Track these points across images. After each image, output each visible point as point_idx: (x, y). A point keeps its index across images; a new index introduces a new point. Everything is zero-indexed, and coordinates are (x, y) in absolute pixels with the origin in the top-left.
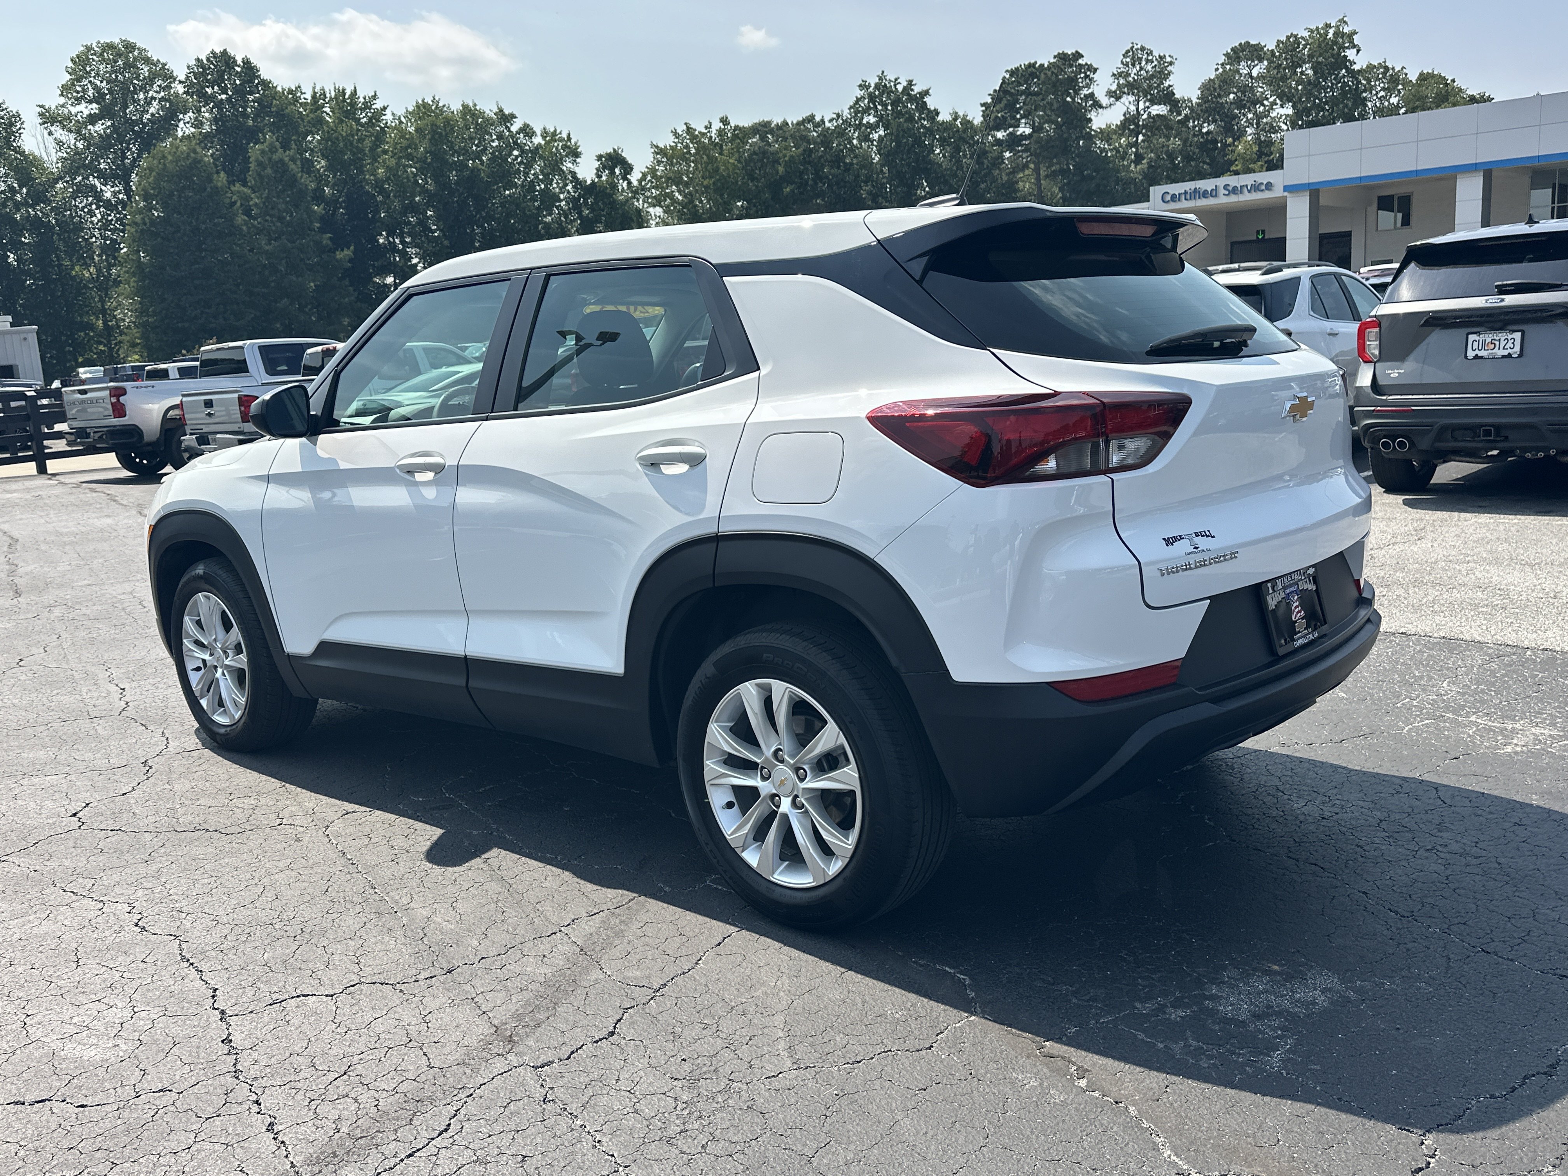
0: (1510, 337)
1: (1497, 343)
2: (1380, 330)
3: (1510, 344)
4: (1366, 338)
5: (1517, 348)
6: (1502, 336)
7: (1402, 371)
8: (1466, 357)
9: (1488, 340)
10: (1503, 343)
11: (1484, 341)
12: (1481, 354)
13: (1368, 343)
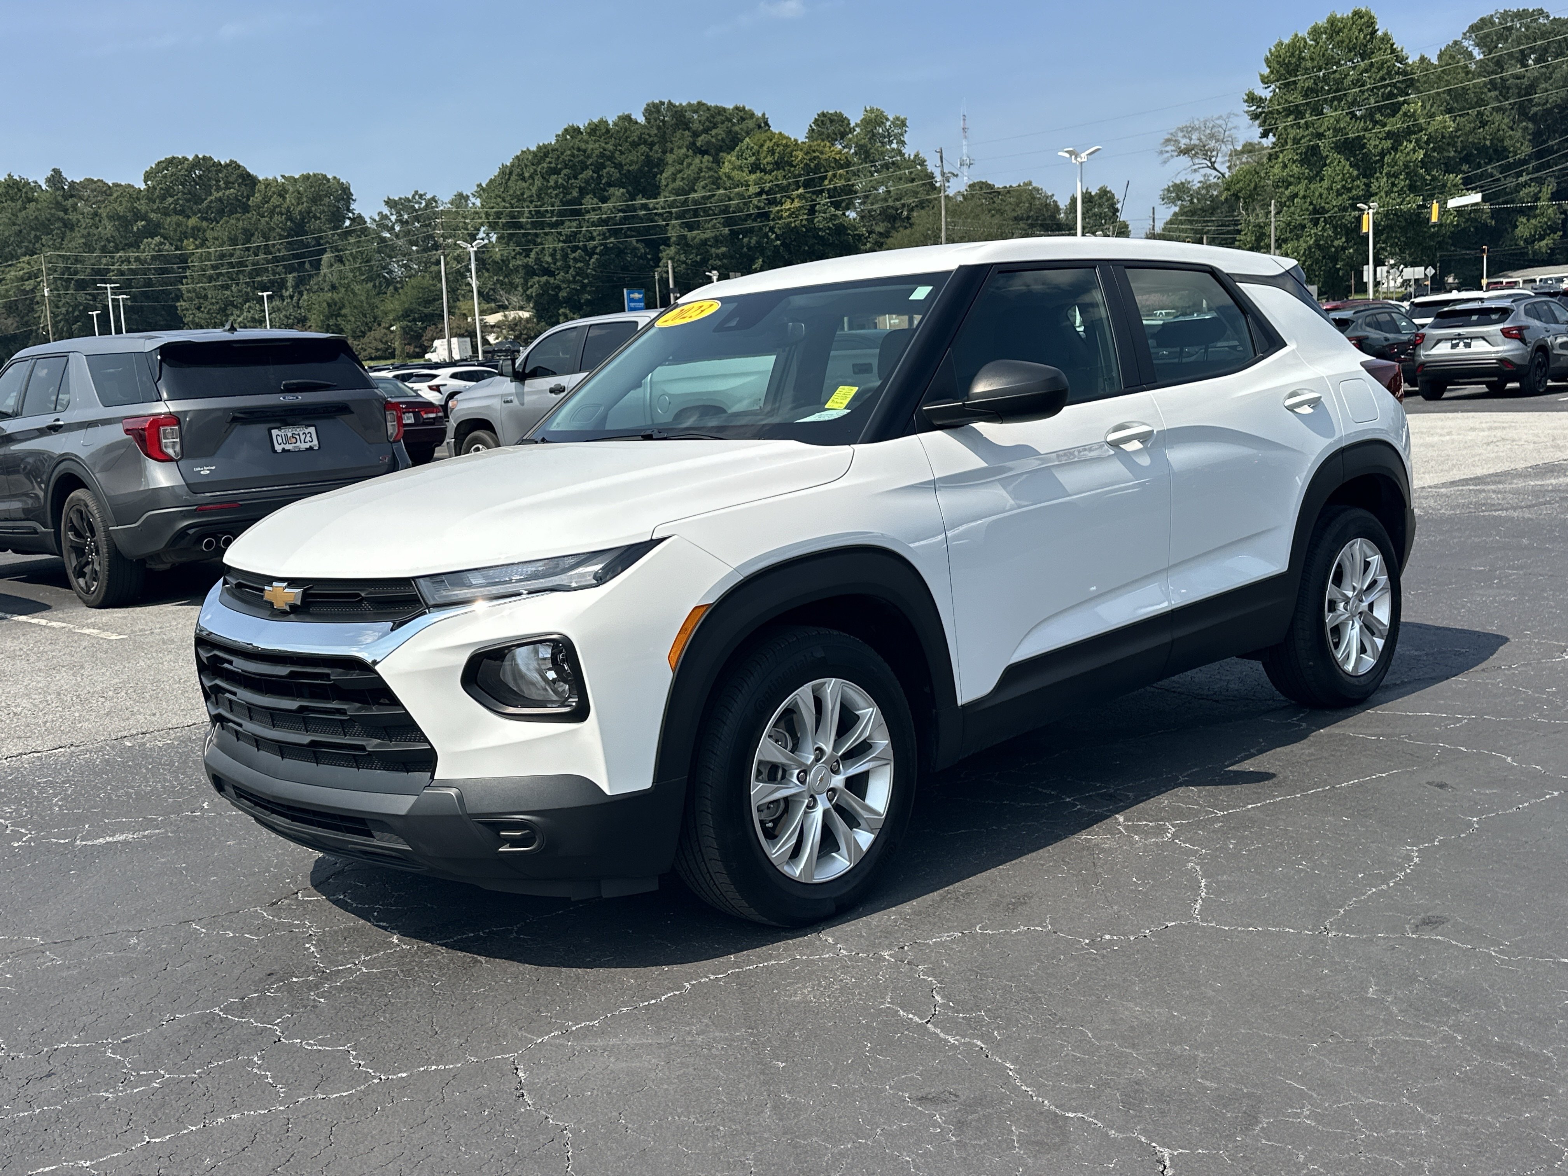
0: (307, 431)
1: (297, 437)
2: (180, 428)
3: (308, 438)
4: (162, 436)
5: (315, 442)
6: (300, 431)
7: (213, 468)
8: (275, 451)
9: (290, 435)
10: (303, 437)
11: (286, 436)
12: (288, 447)
13: (164, 441)
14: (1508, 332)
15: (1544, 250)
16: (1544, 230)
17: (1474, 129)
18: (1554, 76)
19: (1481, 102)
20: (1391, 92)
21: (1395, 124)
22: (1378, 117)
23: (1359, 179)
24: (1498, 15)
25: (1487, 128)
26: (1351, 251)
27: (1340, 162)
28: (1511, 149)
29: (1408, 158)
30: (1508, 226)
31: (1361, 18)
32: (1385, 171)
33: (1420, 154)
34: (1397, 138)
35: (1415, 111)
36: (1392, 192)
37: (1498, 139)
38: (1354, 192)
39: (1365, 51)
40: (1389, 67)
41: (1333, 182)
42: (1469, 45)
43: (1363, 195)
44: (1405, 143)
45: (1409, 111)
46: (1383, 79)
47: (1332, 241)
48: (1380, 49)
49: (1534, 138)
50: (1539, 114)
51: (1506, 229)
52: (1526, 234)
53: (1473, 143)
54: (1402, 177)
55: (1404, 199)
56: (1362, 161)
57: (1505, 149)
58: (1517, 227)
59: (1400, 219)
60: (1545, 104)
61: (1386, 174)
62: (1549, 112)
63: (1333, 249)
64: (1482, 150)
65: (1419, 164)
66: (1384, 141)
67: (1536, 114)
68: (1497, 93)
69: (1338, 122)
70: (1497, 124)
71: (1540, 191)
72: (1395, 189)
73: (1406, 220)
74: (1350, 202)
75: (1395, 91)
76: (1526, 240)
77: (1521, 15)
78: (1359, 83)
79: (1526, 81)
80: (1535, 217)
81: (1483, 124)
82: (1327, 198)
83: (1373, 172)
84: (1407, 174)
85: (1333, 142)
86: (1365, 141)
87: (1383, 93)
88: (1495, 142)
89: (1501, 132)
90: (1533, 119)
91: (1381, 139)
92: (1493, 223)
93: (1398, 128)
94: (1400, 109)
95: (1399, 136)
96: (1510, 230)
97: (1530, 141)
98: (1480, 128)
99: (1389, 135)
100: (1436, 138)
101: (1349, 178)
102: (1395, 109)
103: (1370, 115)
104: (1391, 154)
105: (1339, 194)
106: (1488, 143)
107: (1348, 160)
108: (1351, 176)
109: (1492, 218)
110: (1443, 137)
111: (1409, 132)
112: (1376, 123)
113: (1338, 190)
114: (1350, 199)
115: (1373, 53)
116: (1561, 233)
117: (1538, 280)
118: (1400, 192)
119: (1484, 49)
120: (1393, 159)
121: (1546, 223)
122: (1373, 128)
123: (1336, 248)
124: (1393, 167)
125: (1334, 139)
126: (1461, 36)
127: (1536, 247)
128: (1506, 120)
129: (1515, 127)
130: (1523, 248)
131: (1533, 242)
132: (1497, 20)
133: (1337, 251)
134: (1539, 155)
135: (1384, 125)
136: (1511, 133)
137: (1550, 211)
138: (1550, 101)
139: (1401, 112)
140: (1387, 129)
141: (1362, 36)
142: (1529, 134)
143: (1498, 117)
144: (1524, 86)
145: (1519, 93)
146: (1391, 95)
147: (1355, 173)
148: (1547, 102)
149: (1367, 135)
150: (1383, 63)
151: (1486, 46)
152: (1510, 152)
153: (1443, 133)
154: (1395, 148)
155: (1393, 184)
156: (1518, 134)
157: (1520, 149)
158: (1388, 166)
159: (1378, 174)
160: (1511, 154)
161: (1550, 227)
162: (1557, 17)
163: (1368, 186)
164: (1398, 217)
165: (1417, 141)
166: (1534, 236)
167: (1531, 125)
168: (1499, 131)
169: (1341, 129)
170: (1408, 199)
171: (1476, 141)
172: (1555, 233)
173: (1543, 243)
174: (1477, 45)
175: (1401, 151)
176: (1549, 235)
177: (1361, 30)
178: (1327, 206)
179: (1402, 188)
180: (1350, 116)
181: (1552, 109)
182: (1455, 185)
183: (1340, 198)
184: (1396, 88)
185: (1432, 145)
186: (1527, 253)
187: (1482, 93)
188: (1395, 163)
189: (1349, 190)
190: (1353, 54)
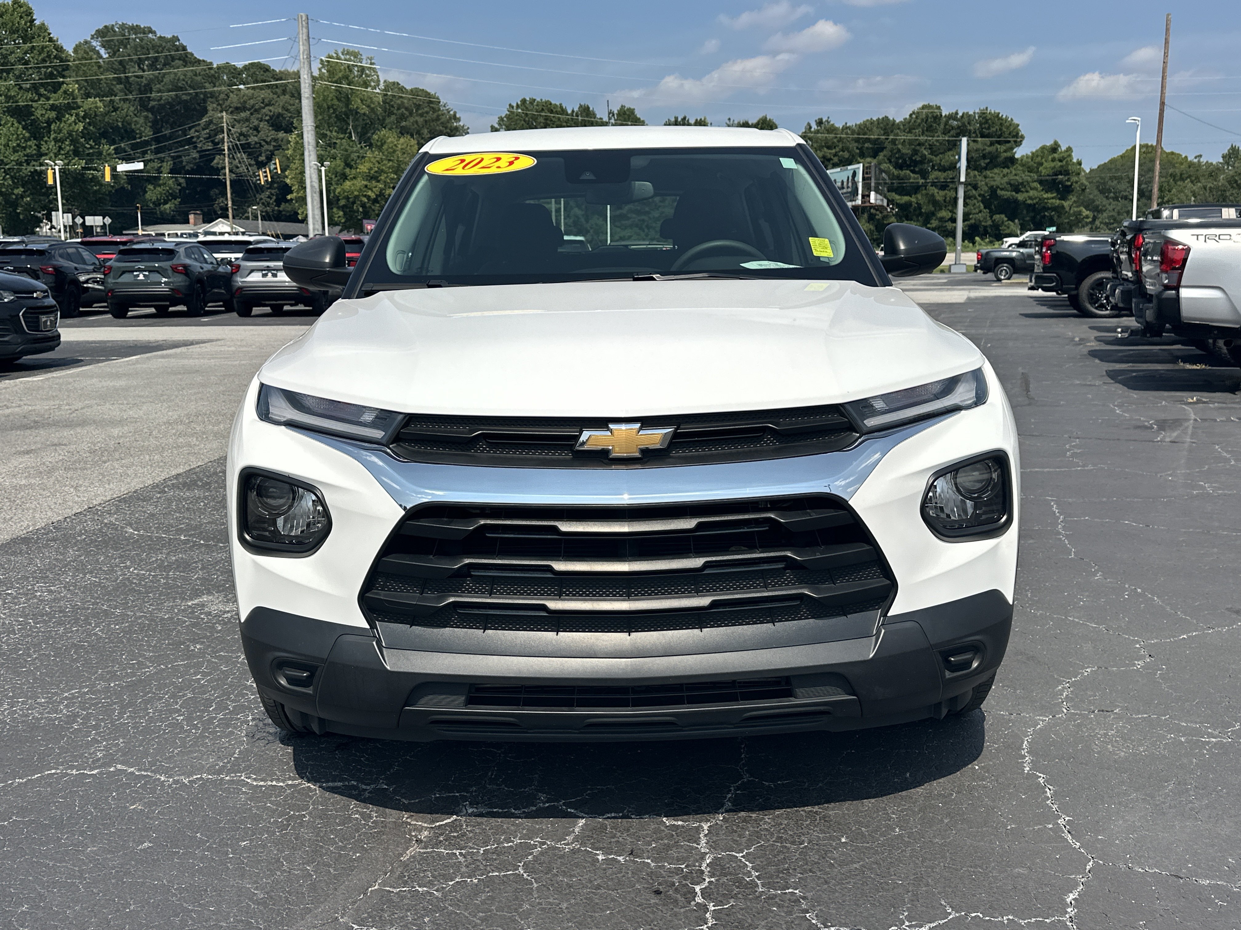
14: (176, 268)
15: (168, 211)
16: (167, 197)
17: (109, 112)
18: (165, 80)
19: (112, 93)
20: (51, 73)
21: (57, 99)
22: (42, 91)
23: (30, 140)
24: (118, 26)
25: (118, 112)
26: (28, 199)
27: (13, 124)
28: (138, 132)
29: (71, 128)
30: (140, 190)
31: (21, 7)
32: (52, 136)
33: (80, 127)
34: (60, 111)
35: (73, 91)
36: (60, 154)
37: (127, 122)
38: (28, 151)
39: (26, 35)
40: (48, 52)
41: (9, 140)
42: (96, 44)
43: (35, 154)
44: (67, 116)
45: (68, 90)
46: (44, 61)
47: (12, 190)
48: (39, 36)
49: (153, 125)
50: (157, 106)
51: (139, 193)
52: (154, 198)
53: (108, 123)
54: (67, 143)
55: (70, 161)
56: (31, 125)
57: (133, 131)
58: (147, 192)
59: (69, 177)
60: (159, 100)
61: (54, 139)
62: (162, 107)
63: (14, 197)
64: (116, 129)
65: (80, 134)
66: (49, 112)
67: (153, 107)
68: (122, 86)
69: (9, 90)
70: (125, 110)
71: (161, 167)
72: (62, 152)
73: (73, 177)
74: (26, 158)
75: (55, 73)
76: (154, 203)
77: (135, 29)
78: (22, 61)
79: (144, 81)
80: (160, 186)
81: (115, 110)
82: (5, 153)
83: (41, 135)
84: (71, 141)
85: (5, 107)
86: (33, 109)
87: (45, 72)
88: (125, 124)
89: (129, 117)
90: (151, 110)
91: (46, 110)
92: (129, 187)
93: (61, 103)
94: (60, 88)
95: (61, 109)
96: (141, 194)
97: (150, 127)
98: (113, 112)
99: (53, 108)
100: (91, 115)
101: (22, 138)
102: (56, 87)
103: (35, 88)
104: (56, 123)
105: (15, 151)
106: (120, 124)
107: (20, 123)
108: (24, 137)
109: (129, 184)
110: (96, 115)
111: (69, 108)
112: (40, 95)
113: (14, 147)
114: (25, 155)
115: (34, 38)
116: (180, 200)
117: (166, 234)
118: (67, 156)
119: (109, 51)
120: (58, 127)
121: (168, 191)
122: (39, 99)
123: (17, 195)
124: (59, 134)
125: (7, 105)
126: (90, 37)
127: (162, 209)
128: (132, 109)
129: (138, 115)
130: (152, 209)
131: (160, 205)
132: (117, 30)
133: (17, 198)
134: (157, 140)
135: (48, 99)
136: (136, 119)
137: (171, 182)
138: (164, 98)
139: (62, 90)
140: (51, 102)
141: (23, 22)
142: (149, 122)
143: (126, 106)
144: (143, 84)
145: (140, 89)
146: (51, 75)
147: (27, 135)
148: (161, 99)
149: (34, 104)
150: (43, 48)
151: (111, 48)
152: (137, 134)
153: (95, 112)
154: (59, 118)
155: (60, 148)
156: (141, 120)
157: (144, 132)
158: (55, 133)
159: (46, 138)
160: (138, 136)
161: (171, 194)
162: (162, 36)
163: (39, 146)
164: (67, 175)
165: (77, 115)
166: (160, 200)
167: (150, 115)
168: (127, 116)
169: (11, 97)
170: (74, 161)
171: (111, 121)
172: (175, 199)
173: (167, 206)
174: (103, 46)
175: (65, 122)
176: (171, 200)
177: (21, 17)
178: (5, 160)
179: (68, 152)
180: (18, 87)
181: (164, 105)
182: (109, 154)
183: (16, 154)
184: (56, 70)
185: (88, 120)
186: (156, 213)
187: (112, 84)
188: (60, 131)
189: (24, 148)
190: (16, 35)
